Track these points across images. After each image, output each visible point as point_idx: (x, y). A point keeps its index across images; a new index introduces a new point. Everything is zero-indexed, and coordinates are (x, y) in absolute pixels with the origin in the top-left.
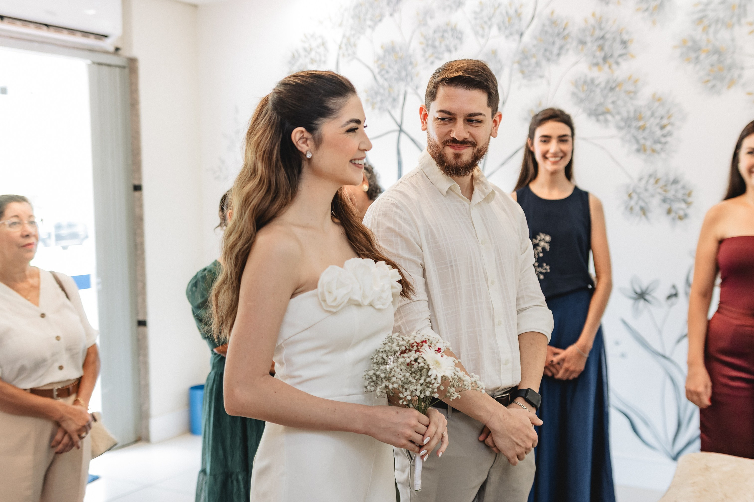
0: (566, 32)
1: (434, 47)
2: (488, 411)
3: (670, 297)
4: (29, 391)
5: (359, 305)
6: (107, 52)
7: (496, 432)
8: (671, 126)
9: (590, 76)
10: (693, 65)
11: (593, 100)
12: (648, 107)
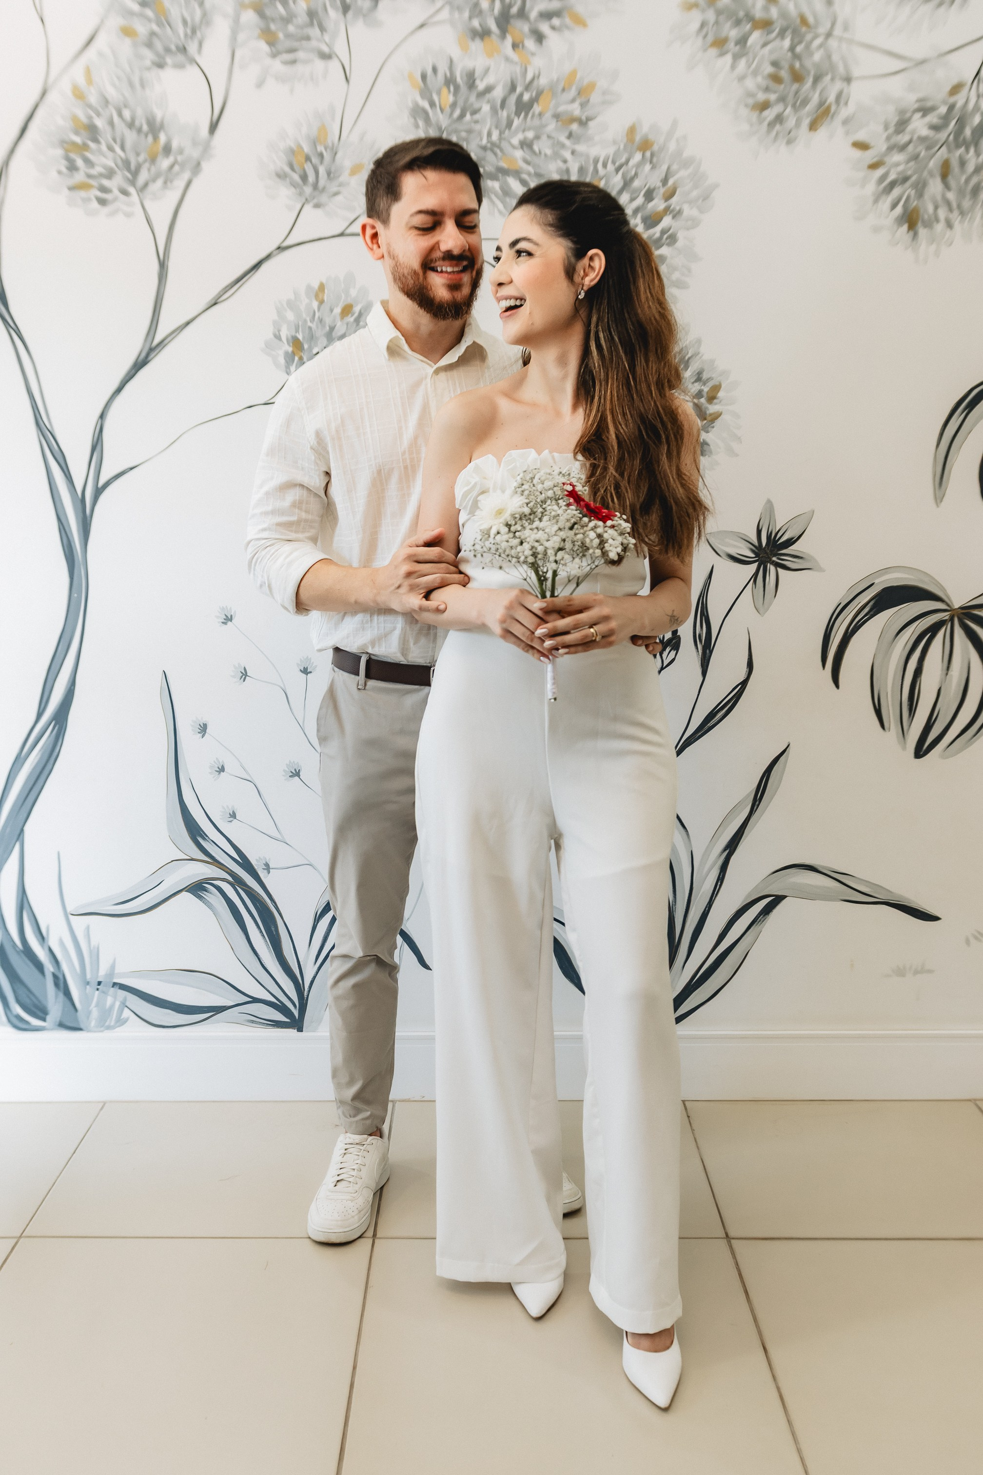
8: (671, 216)
9: (463, 64)
10: (728, 58)
11: (470, 132)
12: (614, 162)
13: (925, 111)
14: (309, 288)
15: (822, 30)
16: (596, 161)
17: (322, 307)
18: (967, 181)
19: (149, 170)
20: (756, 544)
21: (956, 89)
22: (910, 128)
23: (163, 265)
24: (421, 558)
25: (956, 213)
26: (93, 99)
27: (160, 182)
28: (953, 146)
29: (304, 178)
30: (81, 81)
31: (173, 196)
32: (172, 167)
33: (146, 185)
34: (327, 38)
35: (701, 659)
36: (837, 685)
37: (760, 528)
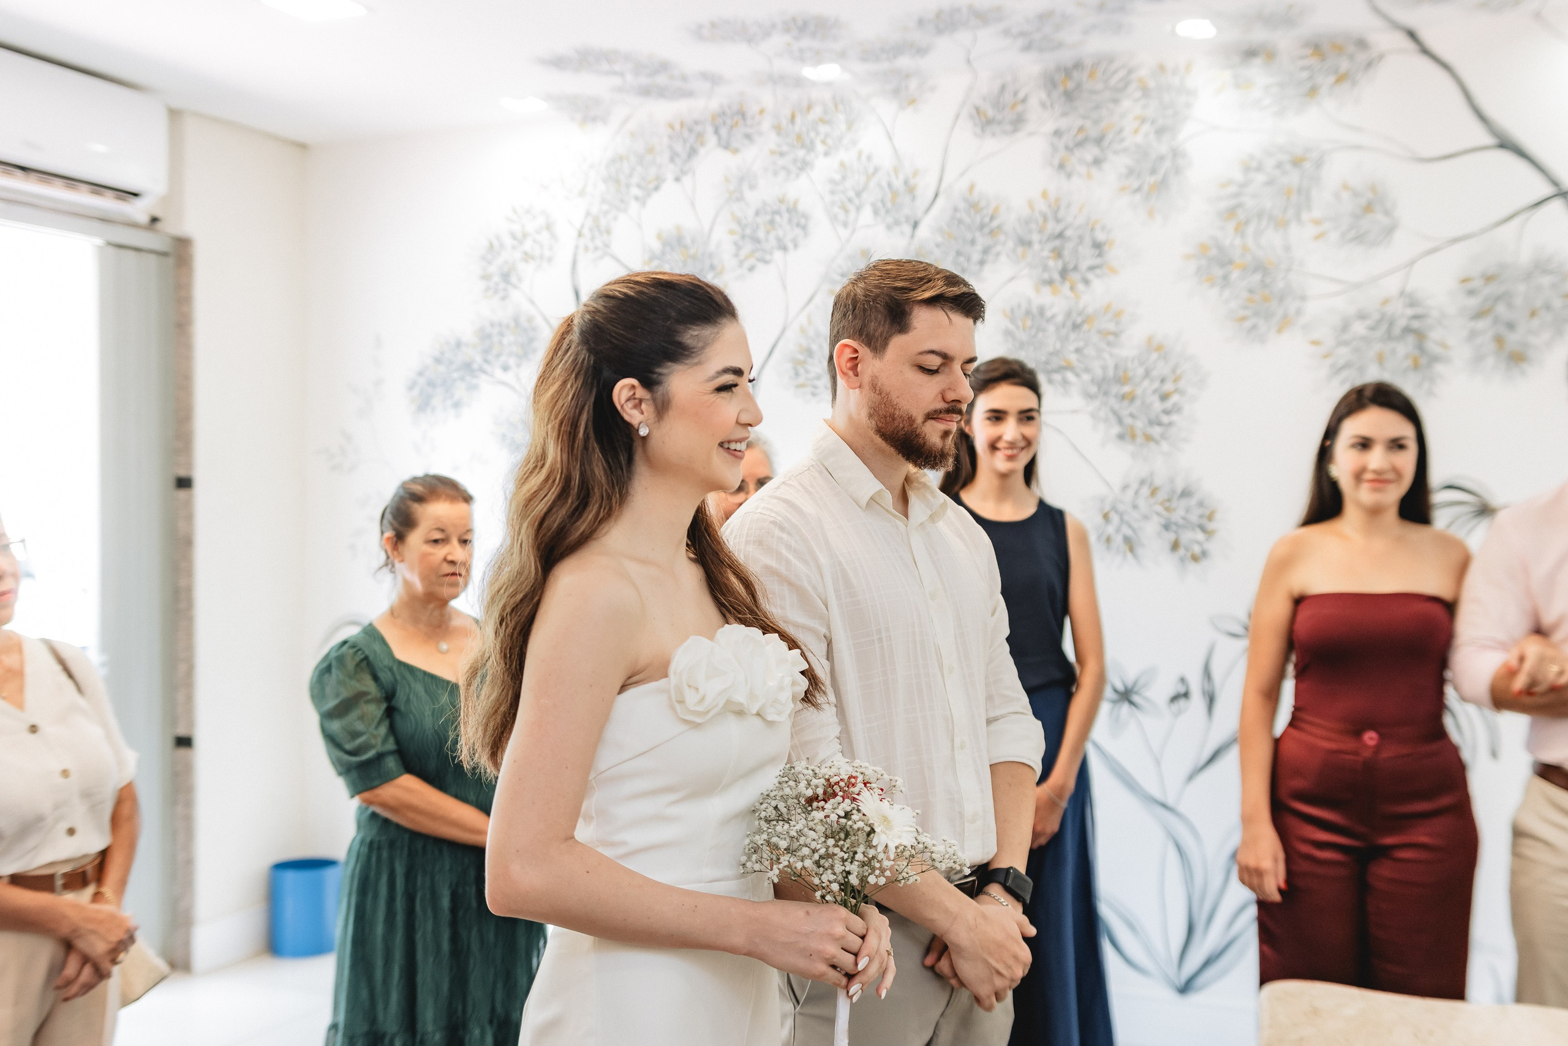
0: (995, 223)
1: (757, 241)
2: (947, 911)
3: (1175, 699)
4: (6, 880)
5: (740, 713)
6: (134, 225)
7: (960, 950)
8: (1178, 394)
9: (1036, 303)
10: (1216, 289)
11: (1042, 343)
12: (1138, 360)
13: (1363, 317)
15: (1283, 268)
16: (1126, 361)
21: (1386, 302)
22: (1352, 330)
26: (811, 333)
28: (1385, 341)
30: (805, 322)
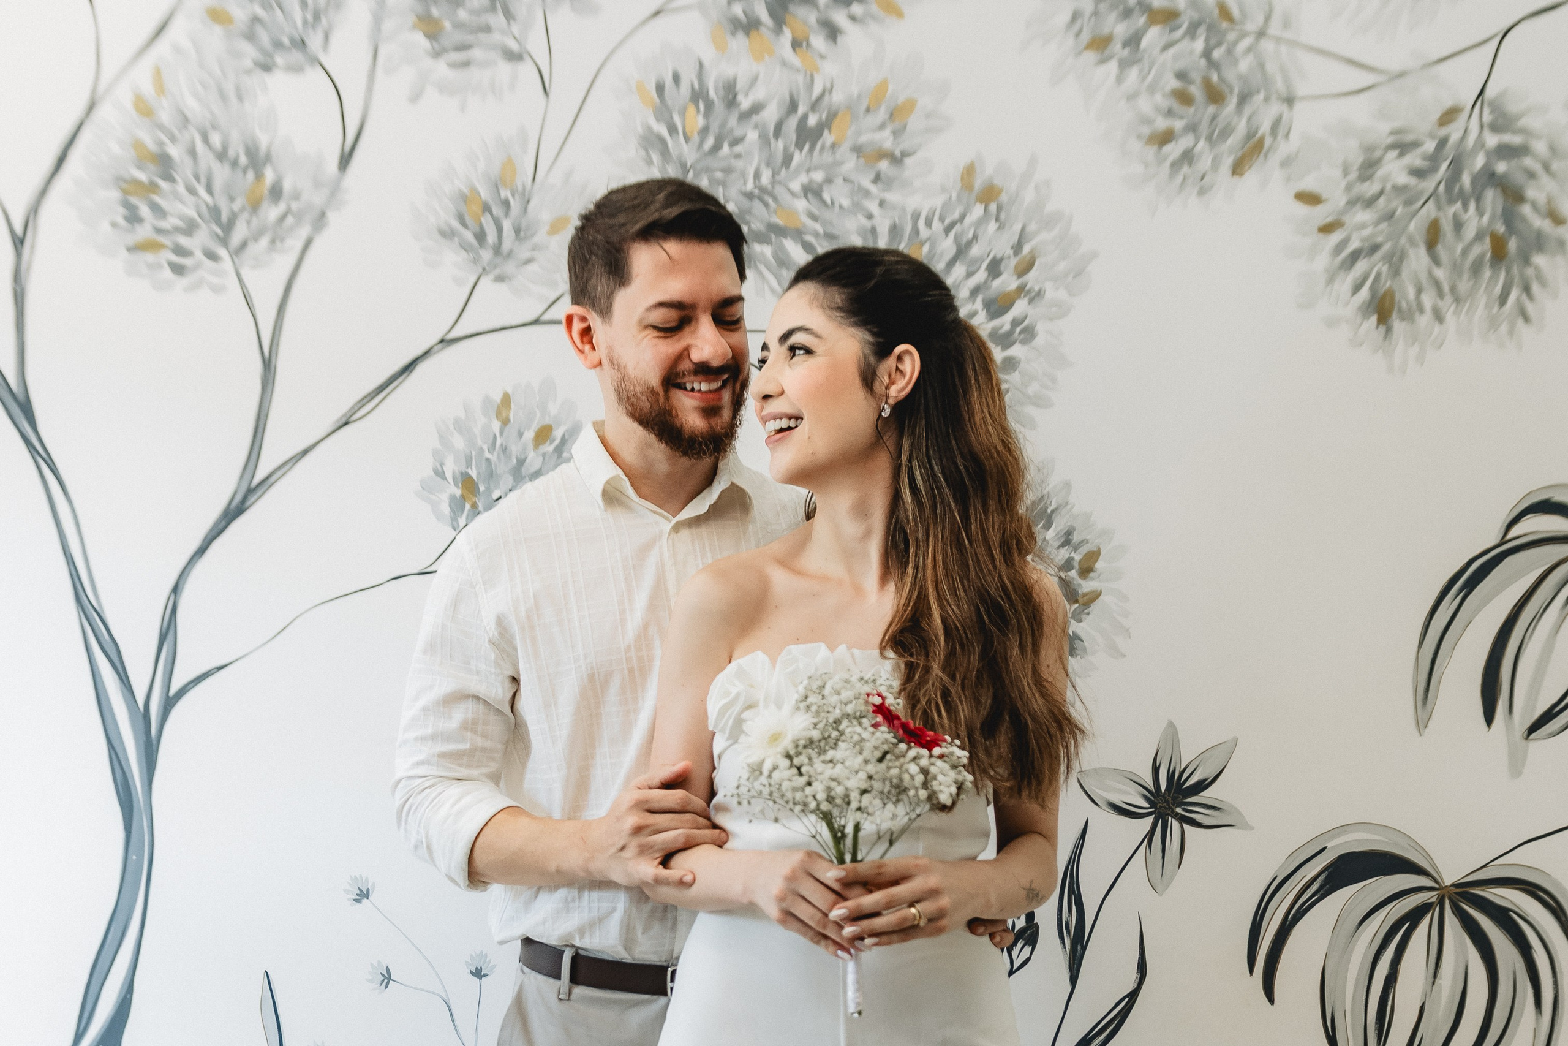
8: (1026, 300)
9: (717, 72)
10: (1113, 66)
11: (728, 171)
12: (942, 219)
13: (1403, 148)
14: (487, 400)
15: (1251, 26)
16: (916, 217)
17: (507, 429)
18: (1465, 252)
19: (248, 222)
20: (1151, 787)
21: (1449, 116)
22: (1380, 173)
23: (268, 365)
24: (655, 806)
25: (1449, 299)
26: (165, 116)
27: (264, 242)
28: (1443, 198)
29: (481, 236)
30: (147, 88)
31: (284, 263)
32: (282, 218)
33: (244, 245)
34: (515, 28)
35: (1070, 959)
36: (1271, 999)
37: (1157, 765)
